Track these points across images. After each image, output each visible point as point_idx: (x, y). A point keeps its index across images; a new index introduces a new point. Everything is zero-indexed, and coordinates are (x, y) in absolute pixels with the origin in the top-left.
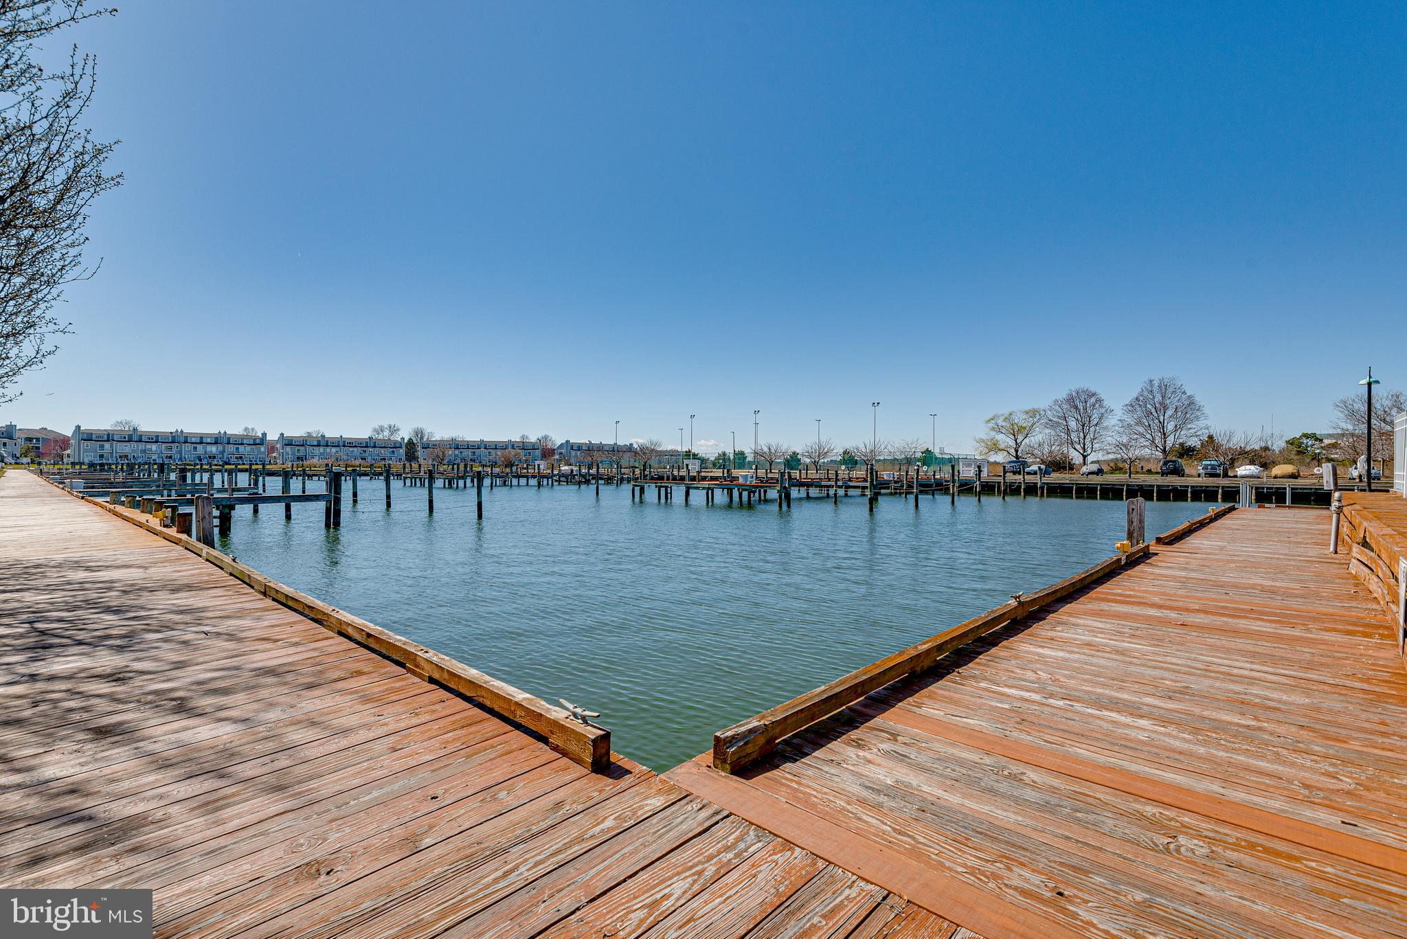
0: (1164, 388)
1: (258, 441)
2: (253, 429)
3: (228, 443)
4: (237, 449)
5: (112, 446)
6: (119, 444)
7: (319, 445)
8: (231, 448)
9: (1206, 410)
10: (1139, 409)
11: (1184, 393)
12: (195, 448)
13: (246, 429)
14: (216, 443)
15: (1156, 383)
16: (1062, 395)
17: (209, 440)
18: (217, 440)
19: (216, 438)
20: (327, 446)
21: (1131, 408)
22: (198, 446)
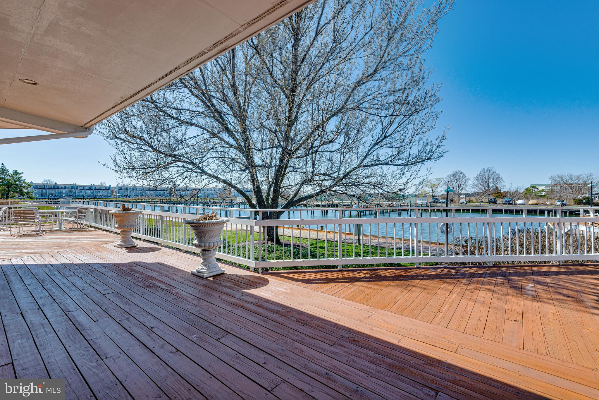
0: (489, 171)
1: (107, 188)
2: (104, 183)
3: (95, 189)
4: (99, 191)
5: (46, 191)
6: (49, 190)
7: (133, 190)
8: (96, 191)
9: (504, 179)
10: (480, 179)
11: (496, 173)
12: (81, 191)
13: (101, 183)
14: (90, 189)
15: (486, 169)
16: (450, 173)
17: (87, 188)
18: (90, 188)
19: (90, 187)
20: (137, 190)
21: (477, 178)
22: (82, 190)
